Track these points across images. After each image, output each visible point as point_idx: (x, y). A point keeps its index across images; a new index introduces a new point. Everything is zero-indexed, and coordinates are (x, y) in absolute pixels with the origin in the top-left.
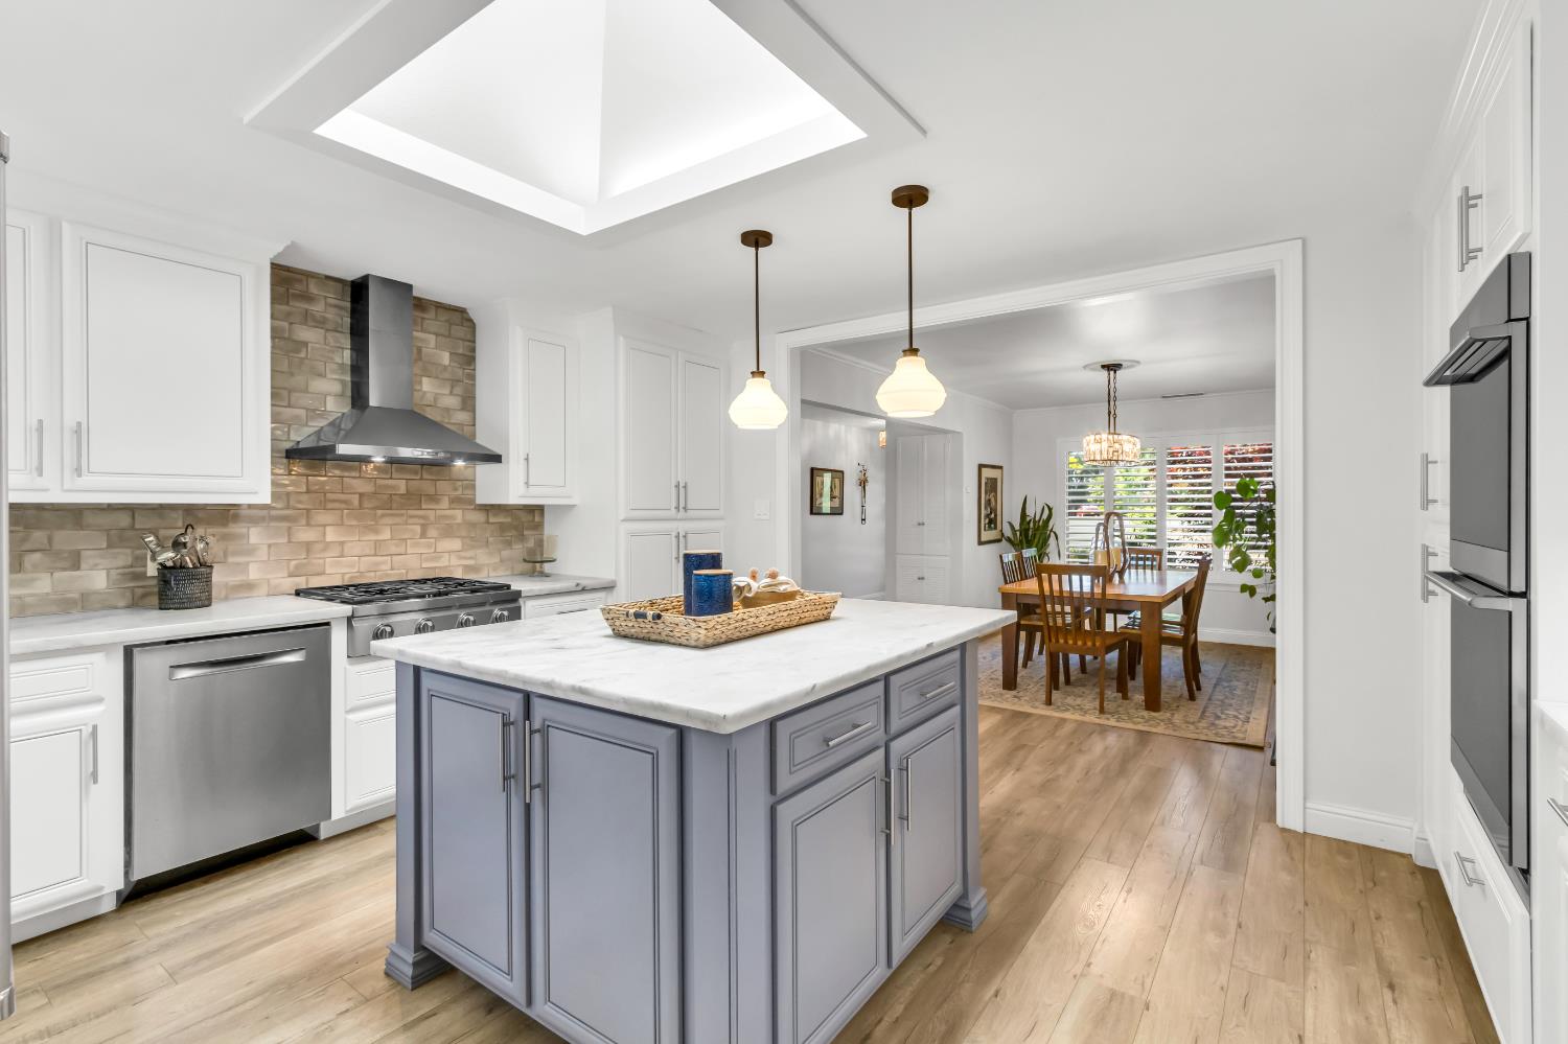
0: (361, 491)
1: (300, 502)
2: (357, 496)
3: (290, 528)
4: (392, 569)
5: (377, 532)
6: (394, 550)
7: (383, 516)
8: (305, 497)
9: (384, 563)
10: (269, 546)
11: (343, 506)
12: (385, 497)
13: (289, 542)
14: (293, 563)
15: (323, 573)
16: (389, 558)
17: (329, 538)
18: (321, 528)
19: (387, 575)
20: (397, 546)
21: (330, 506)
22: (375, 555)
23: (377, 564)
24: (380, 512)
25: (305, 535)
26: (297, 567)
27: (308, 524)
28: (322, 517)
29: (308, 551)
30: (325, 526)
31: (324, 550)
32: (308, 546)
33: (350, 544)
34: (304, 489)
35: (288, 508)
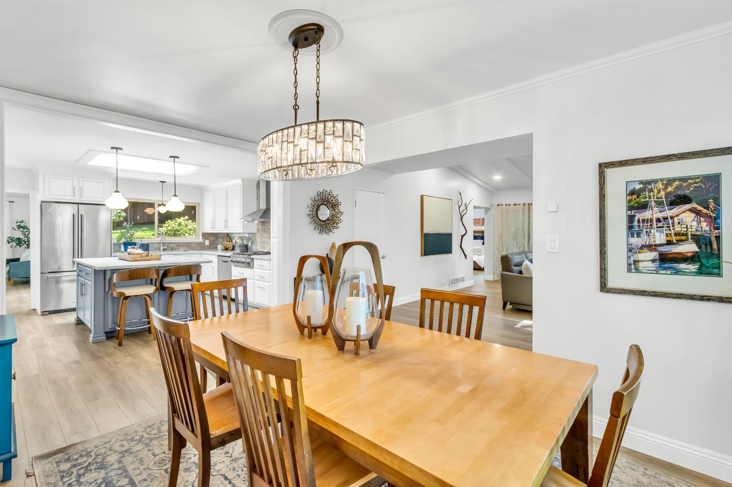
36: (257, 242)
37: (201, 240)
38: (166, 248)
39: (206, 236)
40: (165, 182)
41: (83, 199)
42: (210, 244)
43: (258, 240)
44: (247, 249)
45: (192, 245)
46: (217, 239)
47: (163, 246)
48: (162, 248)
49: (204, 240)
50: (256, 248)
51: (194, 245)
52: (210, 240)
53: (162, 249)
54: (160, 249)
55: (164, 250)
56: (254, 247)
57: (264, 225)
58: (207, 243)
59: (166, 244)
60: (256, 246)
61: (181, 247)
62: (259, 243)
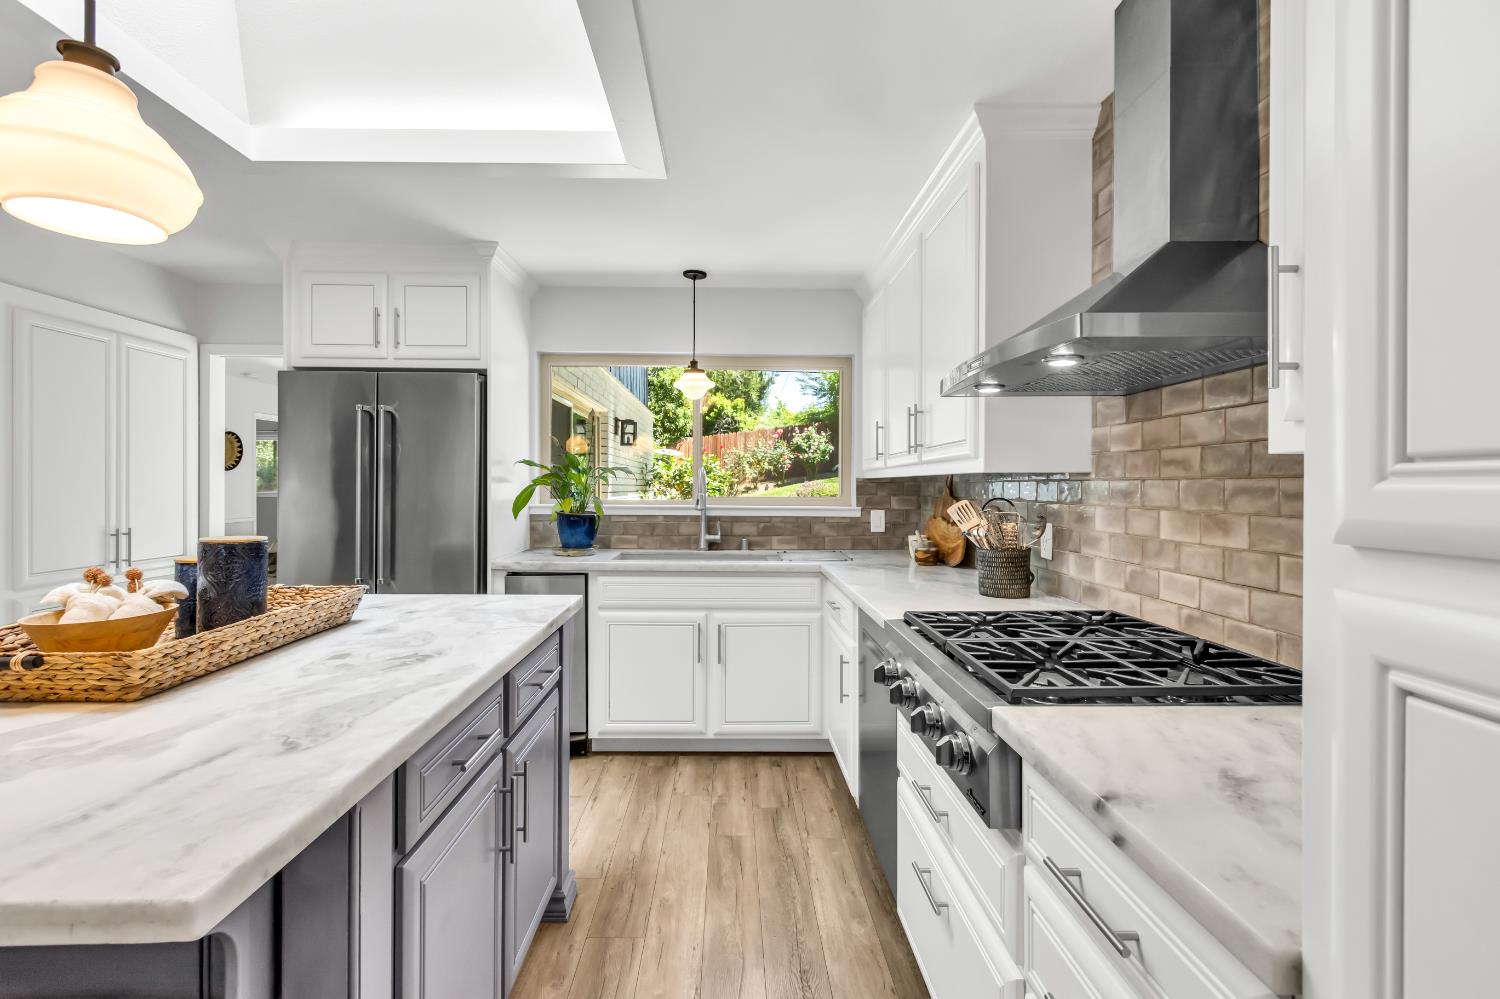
0: (1203, 438)
1: (1135, 467)
2: (1199, 449)
3: (1127, 509)
4: (1251, 622)
5: (1224, 527)
6: (1254, 576)
7: (1236, 493)
8: (1139, 460)
9: (1238, 602)
10: (1111, 536)
11: (1180, 472)
12: (1242, 449)
13: (1126, 533)
14: (1129, 568)
15: (1155, 597)
16: (1245, 592)
17: (1165, 534)
18: (1154, 514)
19: (1243, 635)
20: (1261, 567)
21: (1168, 471)
22: (1223, 581)
23: (1227, 600)
24: (1230, 484)
25: (1141, 525)
26: (1133, 575)
27: (1143, 507)
28: (1158, 493)
29: (1144, 554)
30: (1158, 509)
31: (1159, 554)
32: (1142, 545)
33: (1189, 549)
34: (1138, 446)
35: (1124, 479)
36: (1094, 542)
37: (853, 511)
38: (718, 537)
39: (873, 491)
40: (703, 275)
41: (403, 351)
42: (891, 526)
43: (1101, 522)
44: (1028, 578)
45: (816, 528)
46: (919, 507)
47: (709, 531)
48: (705, 537)
49: (866, 511)
50: (1085, 578)
51: (825, 531)
52: (888, 512)
53: (703, 545)
54: (697, 542)
55: (712, 545)
56: (1071, 568)
57: (1152, 413)
58: (878, 521)
59: (718, 524)
60: (1087, 563)
61: (775, 539)
62: (1104, 550)
